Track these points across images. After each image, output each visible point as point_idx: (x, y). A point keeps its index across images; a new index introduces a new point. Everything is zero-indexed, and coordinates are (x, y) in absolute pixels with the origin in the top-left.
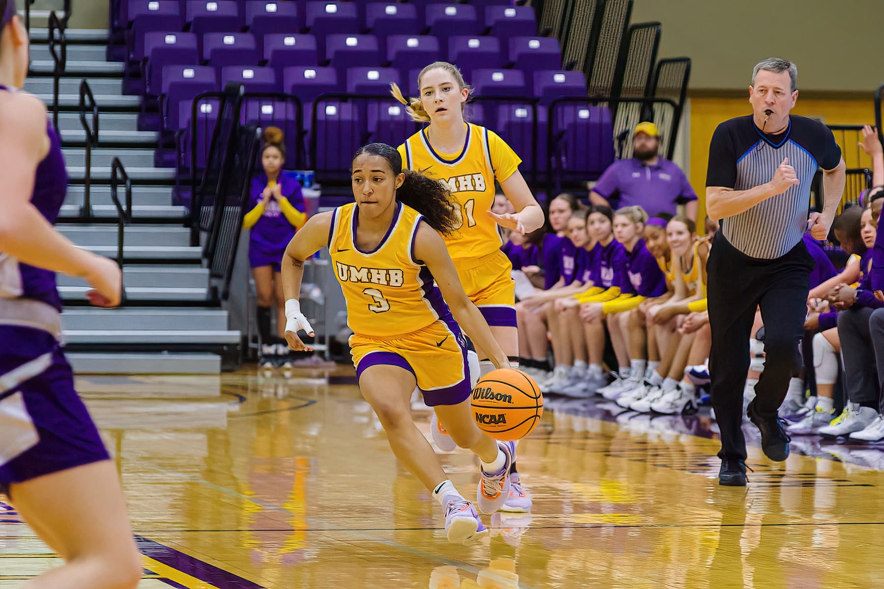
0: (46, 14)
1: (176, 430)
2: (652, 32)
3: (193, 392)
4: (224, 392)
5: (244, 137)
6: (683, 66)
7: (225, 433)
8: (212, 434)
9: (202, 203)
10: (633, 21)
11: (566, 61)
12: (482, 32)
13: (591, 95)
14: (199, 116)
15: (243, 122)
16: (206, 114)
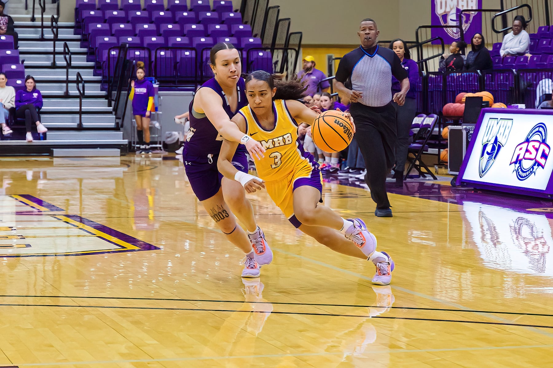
0: (50, 16)
1: (103, 178)
2: (287, 22)
3: (109, 164)
4: (121, 163)
5: (128, 64)
6: (300, 35)
7: (122, 180)
8: (117, 180)
9: (112, 90)
10: (280, 18)
11: (254, 34)
12: (221, 22)
13: (263, 47)
14: (111, 56)
15: (128, 58)
16: (114, 55)
